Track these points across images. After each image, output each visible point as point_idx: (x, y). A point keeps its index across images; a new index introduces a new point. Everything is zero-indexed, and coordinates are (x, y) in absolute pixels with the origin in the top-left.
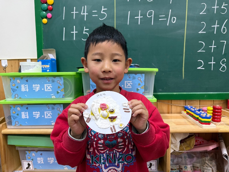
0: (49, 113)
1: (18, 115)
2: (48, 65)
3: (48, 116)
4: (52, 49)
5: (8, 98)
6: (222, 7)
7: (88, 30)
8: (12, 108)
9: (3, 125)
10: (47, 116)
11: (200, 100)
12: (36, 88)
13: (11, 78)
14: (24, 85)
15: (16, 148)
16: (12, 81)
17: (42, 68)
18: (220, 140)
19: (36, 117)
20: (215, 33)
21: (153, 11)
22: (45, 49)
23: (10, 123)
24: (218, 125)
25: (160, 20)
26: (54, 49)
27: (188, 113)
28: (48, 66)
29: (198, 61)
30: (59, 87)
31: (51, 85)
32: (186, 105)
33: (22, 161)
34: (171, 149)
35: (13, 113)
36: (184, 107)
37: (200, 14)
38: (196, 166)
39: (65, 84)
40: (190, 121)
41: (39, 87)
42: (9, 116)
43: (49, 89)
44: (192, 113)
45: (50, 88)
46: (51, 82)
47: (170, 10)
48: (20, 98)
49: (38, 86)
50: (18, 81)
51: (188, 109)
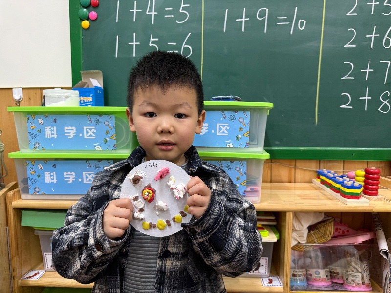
0: (90, 175)
1: (39, 176)
2: (89, 96)
3: (88, 180)
4: (97, 71)
5: (24, 148)
6: (385, 4)
7: (157, 39)
8: (30, 166)
9: (14, 193)
10: (86, 179)
11: (344, 161)
12: (69, 133)
13: (30, 116)
14: (50, 127)
15: (36, 232)
16: (31, 120)
17: (80, 101)
18: (376, 227)
19: (69, 181)
20: (372, 47)
21: (267, 10)
22: (85, 71)
23: (26, 191)
24: (373, 200)
25: (278, 24)
26: (101, 72)
27: (323, 182)
28: (90, 99)
29: (342, 94)
30: (107, 132)
31: (94, 128)
32: (319, 169)
33: (45, 254)
34: (293, 240)
35: (30, 173)
36: (317, 172)
37: (347, 14)
38: (335, 271)
39: (117, 127)
40: (326, 194)
41: (75, 131)
42: (25, 179)
44: (330, 181)
46: (94, 123)
47: (296, 8)
48: (43, 149)
49: (73, 130)
50: (41, 121)
51: (323, 175)
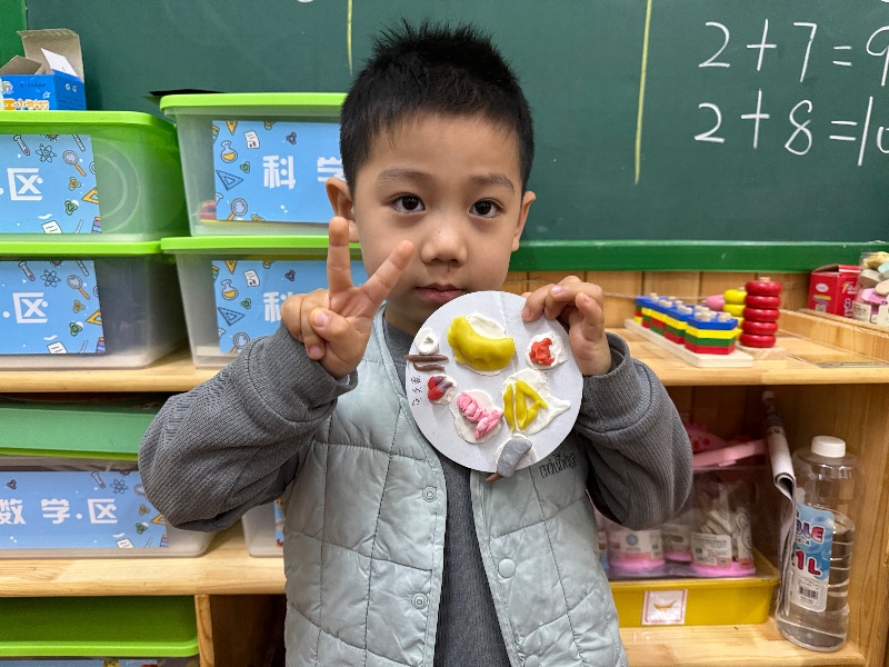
0: (33, 300)
2: (41, 98)
4: (64, 31)
10: (23, 313)
18: (769, 427)
22: (33, 32)
24: (763, 357)
27: (649, 323)
28: (44, 105)
29: (701, 105)
30: (74, 184)
31: (36, 170)
36: (635, 300)
38: (674, 534)
39: (99, 168)
40: (652, 348)
43: (29, 193)
44: (664, 318)
45: (35, 184)
46: (35, 157)
51: (650, 307)
